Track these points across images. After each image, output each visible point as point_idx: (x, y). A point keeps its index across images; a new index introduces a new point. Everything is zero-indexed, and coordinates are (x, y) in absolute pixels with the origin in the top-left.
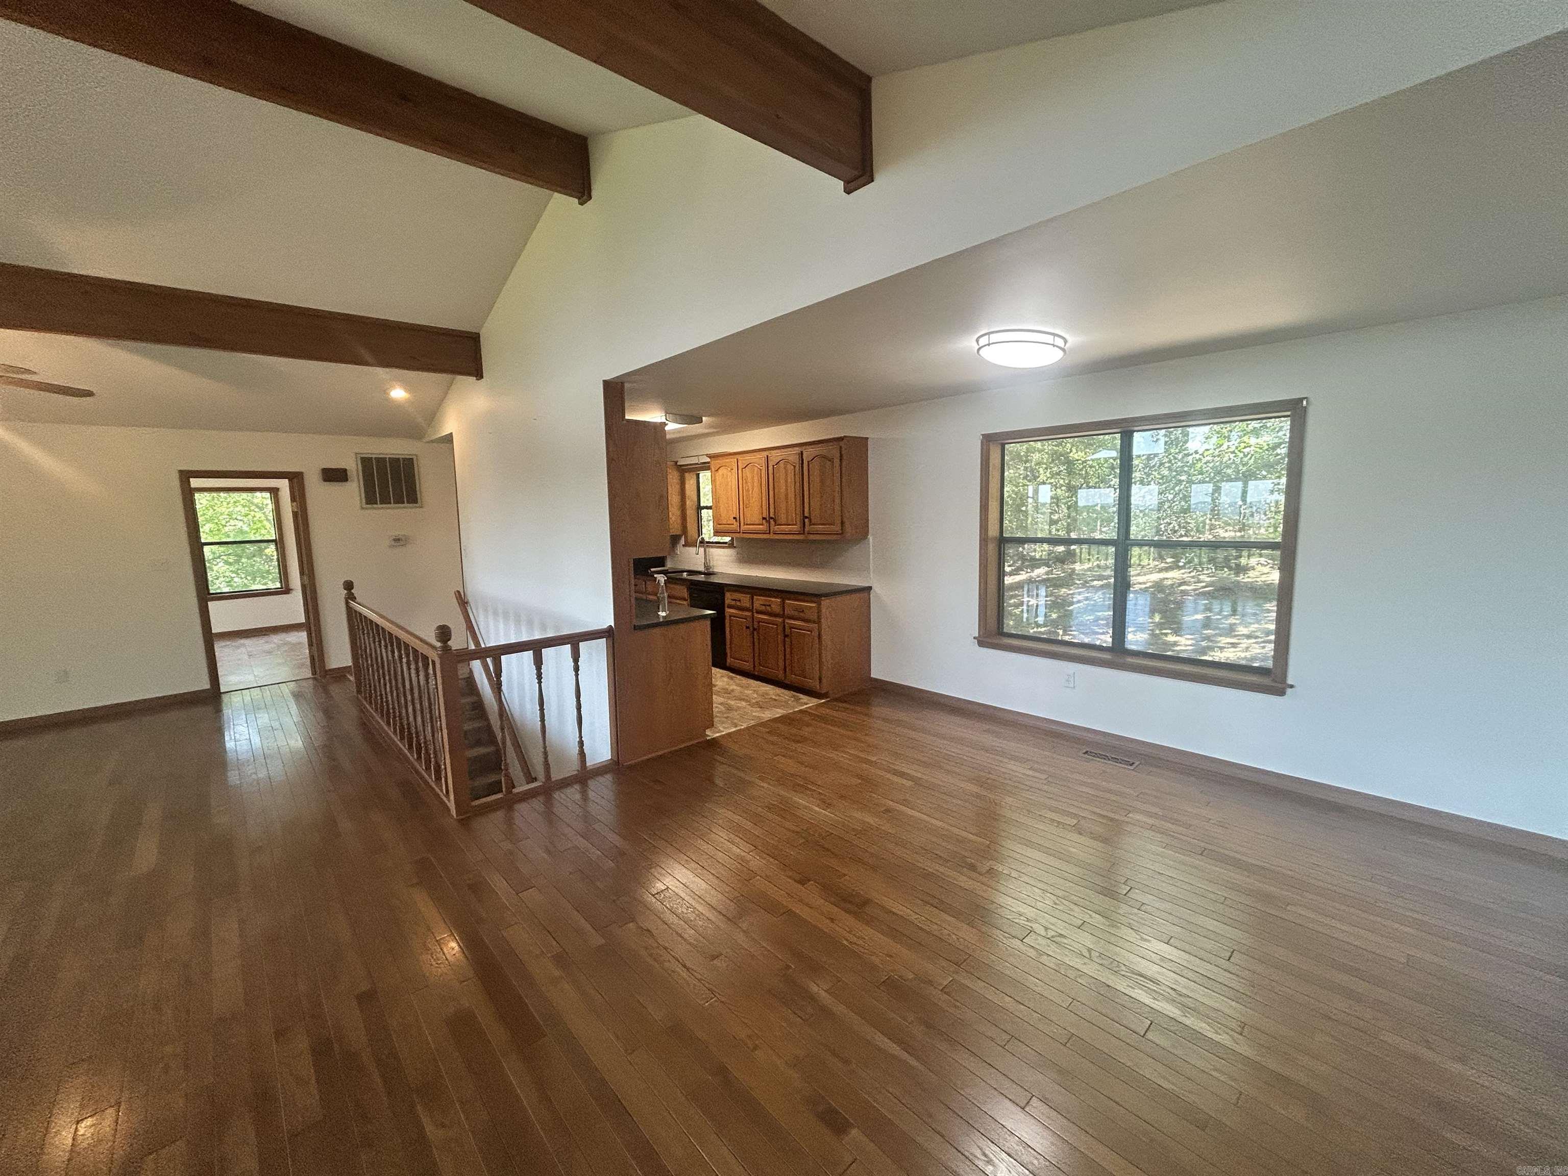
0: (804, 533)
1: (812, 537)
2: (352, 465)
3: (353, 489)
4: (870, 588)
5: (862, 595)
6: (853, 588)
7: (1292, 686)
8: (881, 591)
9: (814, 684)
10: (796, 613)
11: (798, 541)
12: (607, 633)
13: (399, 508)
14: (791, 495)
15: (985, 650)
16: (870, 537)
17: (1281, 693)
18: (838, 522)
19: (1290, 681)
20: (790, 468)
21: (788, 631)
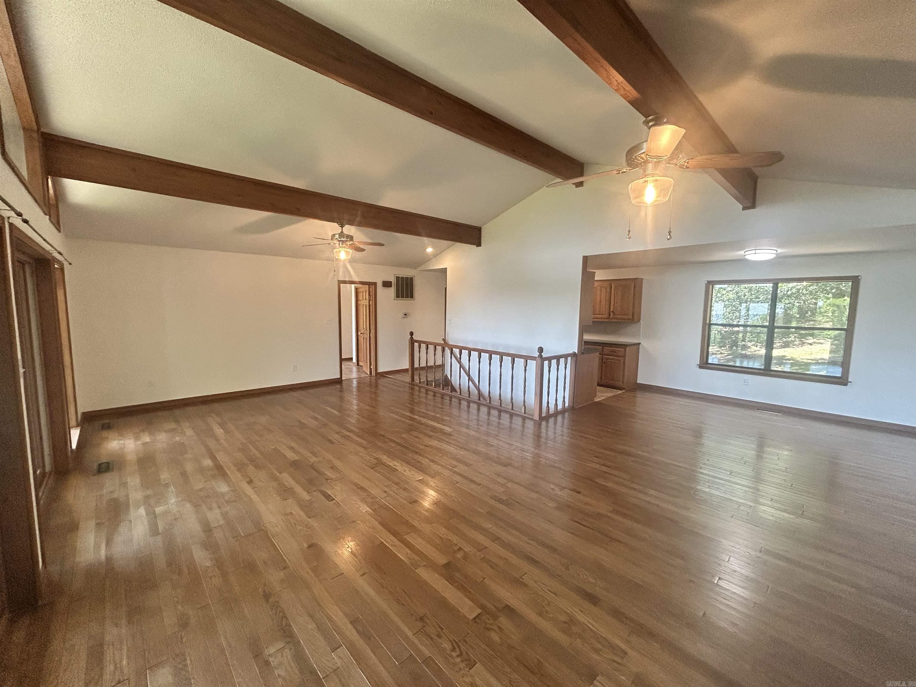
0: (609, 319)
1: (613, 320)
2: (393, 280)
3: (392, 291)
4: (640, 344)
5: (635, 347)
6: (630, 344)
7: (850, 382)
8: (645, 344)
9: (620, 384)
10: (611, 353)
11: (606, 322)
12: (574, 355)
13: (402, 300)
14: (603, 302)
15: (703, 370)
16: (642, 322)
17: (846, 385)
18: (631, 314)
19: (850, 380)
20: (604, 290)
21: (604, 360)
